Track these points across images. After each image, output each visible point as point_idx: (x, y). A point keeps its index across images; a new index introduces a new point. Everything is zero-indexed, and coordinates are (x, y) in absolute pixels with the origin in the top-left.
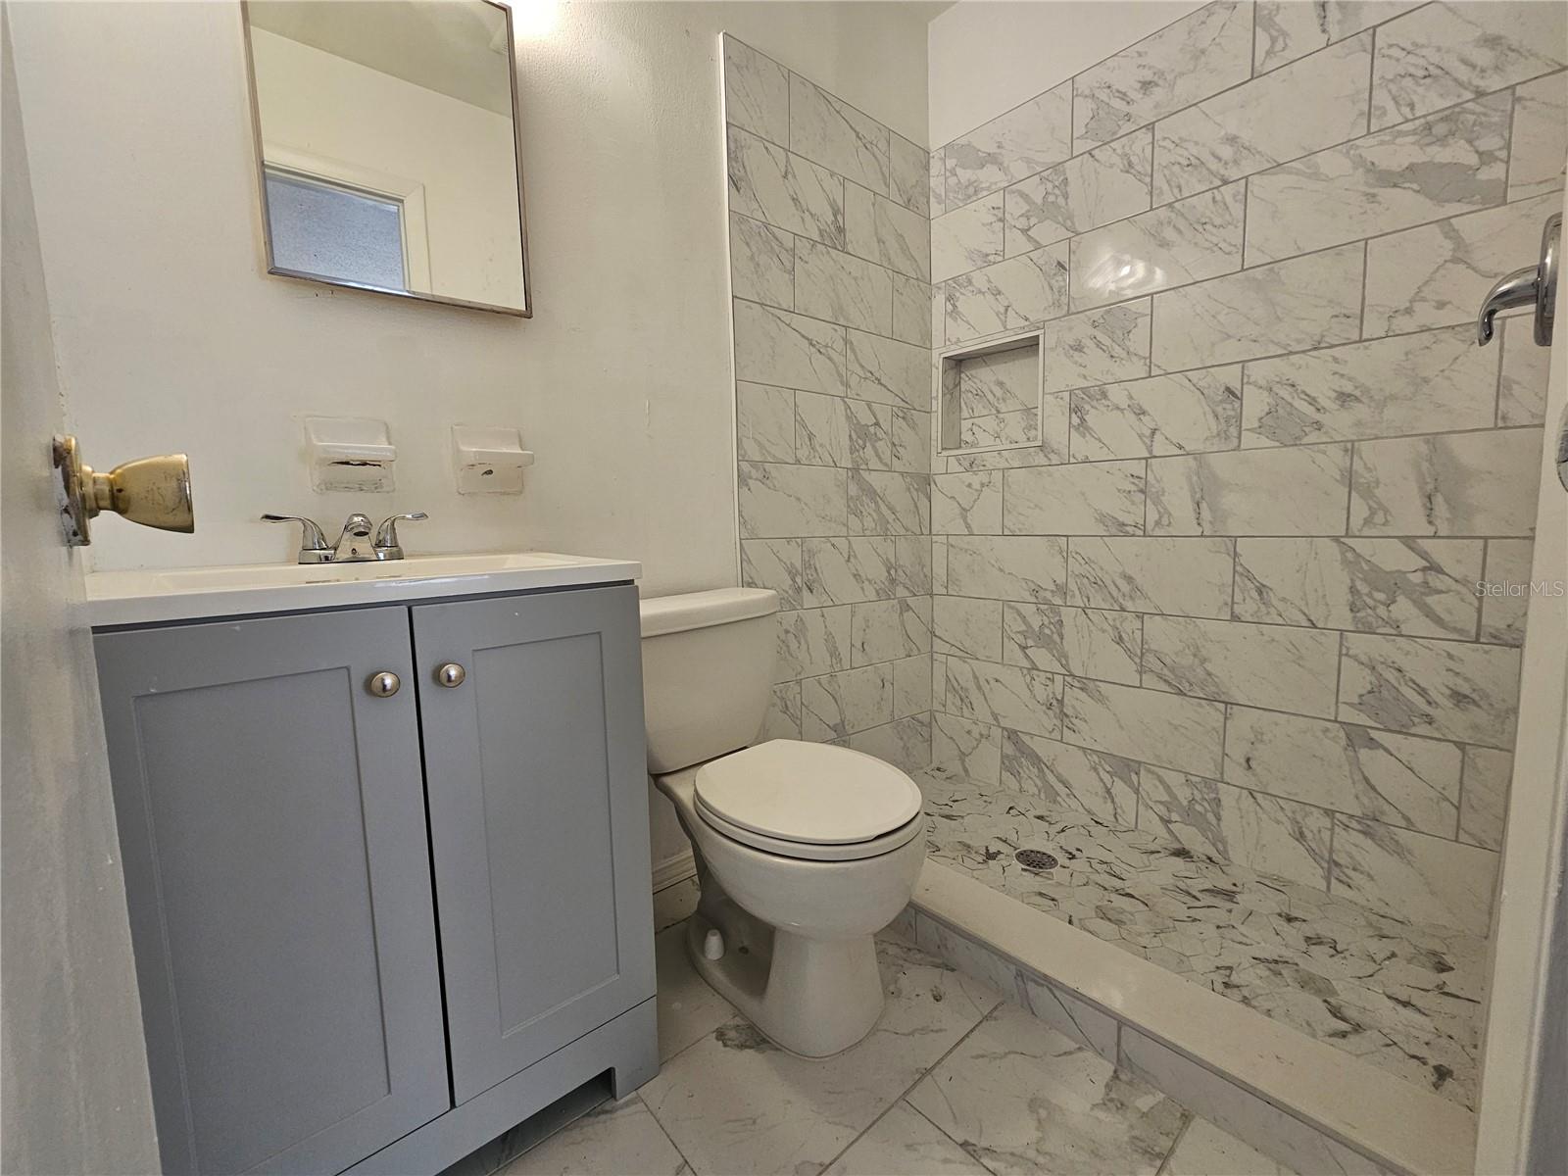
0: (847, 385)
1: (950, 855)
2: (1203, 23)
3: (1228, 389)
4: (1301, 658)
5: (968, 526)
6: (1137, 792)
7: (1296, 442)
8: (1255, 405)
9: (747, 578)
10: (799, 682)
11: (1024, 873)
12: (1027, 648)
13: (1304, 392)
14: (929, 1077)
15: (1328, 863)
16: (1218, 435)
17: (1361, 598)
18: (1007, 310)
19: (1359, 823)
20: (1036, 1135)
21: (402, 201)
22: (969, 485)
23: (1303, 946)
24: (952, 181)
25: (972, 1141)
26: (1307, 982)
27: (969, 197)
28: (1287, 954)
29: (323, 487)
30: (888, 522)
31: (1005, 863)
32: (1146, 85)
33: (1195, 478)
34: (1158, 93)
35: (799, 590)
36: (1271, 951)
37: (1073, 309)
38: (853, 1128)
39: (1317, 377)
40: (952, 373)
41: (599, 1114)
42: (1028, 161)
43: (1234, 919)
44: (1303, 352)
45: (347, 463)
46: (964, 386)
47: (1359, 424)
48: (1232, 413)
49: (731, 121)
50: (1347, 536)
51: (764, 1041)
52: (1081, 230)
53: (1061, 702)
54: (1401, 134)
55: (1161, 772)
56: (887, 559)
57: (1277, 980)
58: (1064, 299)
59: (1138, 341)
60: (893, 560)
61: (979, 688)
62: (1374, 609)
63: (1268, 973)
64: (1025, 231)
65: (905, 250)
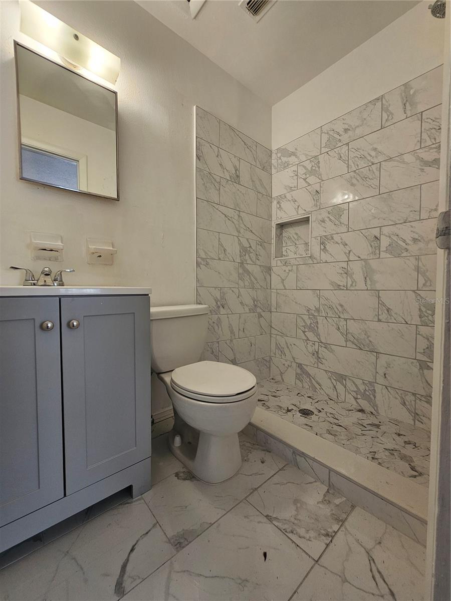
0: (239, 232)
1: (273, 410)
2: (365, 109)
3: (375, 237)
4: (403, 335)
5: (284, 286)
6: (345, 387)
7: (399, 256)
8: (385, 242)
9: (198, 301)
10: (218, 342)
11: (301, 417)
12: (305, 332)
13: (401, 238)
14: (256, 492)
15: (414, 414)
16: (372, 253)
17: (423, 313)
18: (298, 207)
19: (425, 398)
20: (294, 513)
21: (78, 161)
22: (285, 271)
23: (403, 444)
24: (279, 161)
25: (270, 515)
26: (403, 458)
27: (286, 167)
28: (397, 447)
29: (35, 258)
30: (254, 283)
31: (294, 413)
32: (346, 130)
33: (364, 269)
34: (350, 133)
35: (219, 307)
36: (390, 446)
37: (321, 207)
38: (225, 510)
39: (405, 232)
40: (279, 230)
41: (126, 504)
42: (306, 155)
43: (379, 435)
44: (401, 224)
45: (45, 250)
46: (284, 234)
47: (420, 249)
48: (377, 245)
49: (197, 136)
50: (417, 290)
51: (193, 477)
52: (324, 179)
53: (317, 353)
54: (431, 148)
55: (354, 379)
56: (254, 297)
57: (392, 457)
58: (318, 204)
59: (344, 219)
60: (256, 298)
61: (288, 347)
62: (428, 317)
63: (389, 454)
64: (305, 179)
65: (262, 184)
